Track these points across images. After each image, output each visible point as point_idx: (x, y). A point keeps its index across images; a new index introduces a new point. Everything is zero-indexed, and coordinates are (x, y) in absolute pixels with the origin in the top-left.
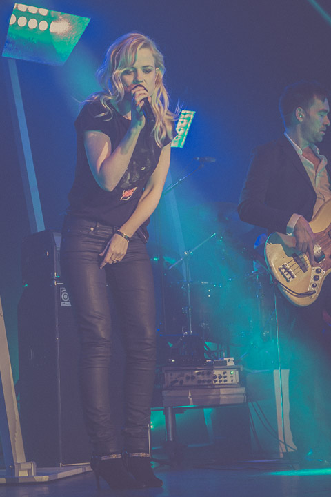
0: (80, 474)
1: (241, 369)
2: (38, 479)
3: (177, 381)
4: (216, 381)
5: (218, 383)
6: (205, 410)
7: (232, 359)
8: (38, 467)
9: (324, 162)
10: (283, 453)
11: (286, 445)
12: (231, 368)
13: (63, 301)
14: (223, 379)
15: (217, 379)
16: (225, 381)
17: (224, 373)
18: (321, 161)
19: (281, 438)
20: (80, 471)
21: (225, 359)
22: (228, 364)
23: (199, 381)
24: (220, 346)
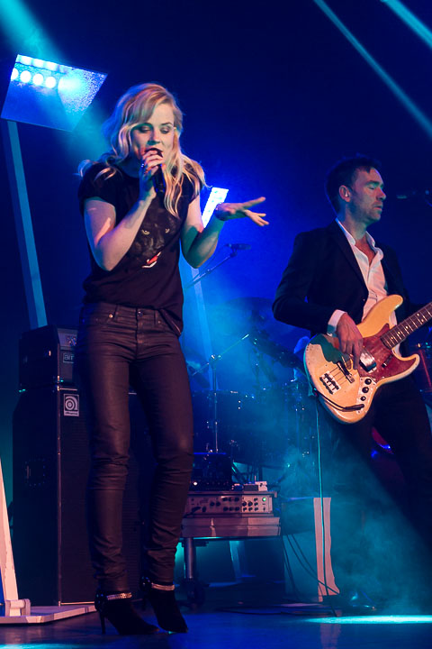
0: (83, 615)
1: (275, 496)
2: (31, 619)
3: (198, 508)
4: (245, 509)
5: (247, 511)
6: (231, 542)
7: (265, 483)
8: (33, 604)
9: (380, 255)
10: (323, 596)
11: (327, 587)
12: (263, 494)
13: (66, 409)
14: (253, 506)
15: (247, 506)
16: (256, 509)
17: (255, 500)
18: (375, 254)
19: (321, 578)
20: (82, 611)
21: (257, 483)
22: (260, 489)
23: (226, 509)
24: (251, 467)
